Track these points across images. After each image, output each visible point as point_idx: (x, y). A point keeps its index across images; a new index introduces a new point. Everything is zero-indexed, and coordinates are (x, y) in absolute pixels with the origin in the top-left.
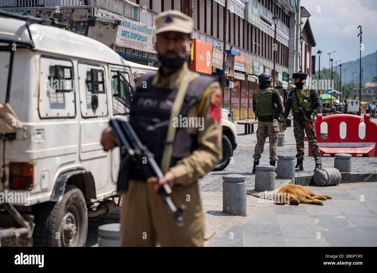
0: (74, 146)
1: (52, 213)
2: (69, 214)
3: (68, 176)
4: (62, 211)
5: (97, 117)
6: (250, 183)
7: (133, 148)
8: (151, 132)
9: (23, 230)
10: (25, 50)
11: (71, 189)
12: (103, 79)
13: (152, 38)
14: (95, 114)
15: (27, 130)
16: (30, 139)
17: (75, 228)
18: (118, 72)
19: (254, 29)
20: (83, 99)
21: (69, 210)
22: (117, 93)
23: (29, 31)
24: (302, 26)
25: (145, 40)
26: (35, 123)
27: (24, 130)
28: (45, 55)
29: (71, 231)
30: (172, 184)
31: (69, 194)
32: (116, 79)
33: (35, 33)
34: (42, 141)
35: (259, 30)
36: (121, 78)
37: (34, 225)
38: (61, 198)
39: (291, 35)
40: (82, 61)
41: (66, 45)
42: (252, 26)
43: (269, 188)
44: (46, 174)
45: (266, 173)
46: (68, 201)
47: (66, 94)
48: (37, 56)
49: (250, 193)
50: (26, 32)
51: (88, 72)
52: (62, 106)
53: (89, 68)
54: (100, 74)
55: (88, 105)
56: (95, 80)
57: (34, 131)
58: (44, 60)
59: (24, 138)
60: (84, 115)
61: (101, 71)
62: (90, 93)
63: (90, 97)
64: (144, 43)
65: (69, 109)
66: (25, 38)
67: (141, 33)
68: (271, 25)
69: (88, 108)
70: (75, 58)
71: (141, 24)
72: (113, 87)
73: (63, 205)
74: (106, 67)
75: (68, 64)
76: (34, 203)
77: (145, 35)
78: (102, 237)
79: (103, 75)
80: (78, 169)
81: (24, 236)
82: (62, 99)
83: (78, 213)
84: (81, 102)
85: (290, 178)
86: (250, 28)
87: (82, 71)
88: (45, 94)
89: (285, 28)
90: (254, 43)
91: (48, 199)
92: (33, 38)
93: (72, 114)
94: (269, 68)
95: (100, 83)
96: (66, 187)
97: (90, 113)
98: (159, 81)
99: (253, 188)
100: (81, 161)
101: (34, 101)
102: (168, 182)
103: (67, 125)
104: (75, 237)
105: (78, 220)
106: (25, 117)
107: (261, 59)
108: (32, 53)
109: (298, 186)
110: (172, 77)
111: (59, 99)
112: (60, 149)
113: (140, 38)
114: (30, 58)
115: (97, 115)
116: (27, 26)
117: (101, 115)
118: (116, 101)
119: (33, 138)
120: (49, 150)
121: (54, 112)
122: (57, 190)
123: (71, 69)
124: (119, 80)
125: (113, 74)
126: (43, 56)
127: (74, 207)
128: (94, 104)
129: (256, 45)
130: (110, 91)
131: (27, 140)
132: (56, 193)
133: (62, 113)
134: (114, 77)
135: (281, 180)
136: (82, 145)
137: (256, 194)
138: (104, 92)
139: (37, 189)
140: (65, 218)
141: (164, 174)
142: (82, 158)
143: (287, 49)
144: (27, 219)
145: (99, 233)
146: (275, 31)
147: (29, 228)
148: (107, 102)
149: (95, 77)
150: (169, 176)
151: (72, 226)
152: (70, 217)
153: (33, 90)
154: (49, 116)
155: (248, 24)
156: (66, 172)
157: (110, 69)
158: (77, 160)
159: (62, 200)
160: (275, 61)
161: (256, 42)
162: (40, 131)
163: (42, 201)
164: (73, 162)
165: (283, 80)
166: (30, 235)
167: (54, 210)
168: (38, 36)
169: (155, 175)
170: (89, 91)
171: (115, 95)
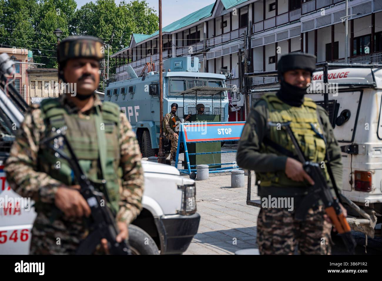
16: (368, 154)
26: (373, 142)
27: (363, 148)
34: (380, 156)
57: (371, 149)
81: (367, 225)
119: (370, 154)
131: (366, 155)
162: (378, 149)
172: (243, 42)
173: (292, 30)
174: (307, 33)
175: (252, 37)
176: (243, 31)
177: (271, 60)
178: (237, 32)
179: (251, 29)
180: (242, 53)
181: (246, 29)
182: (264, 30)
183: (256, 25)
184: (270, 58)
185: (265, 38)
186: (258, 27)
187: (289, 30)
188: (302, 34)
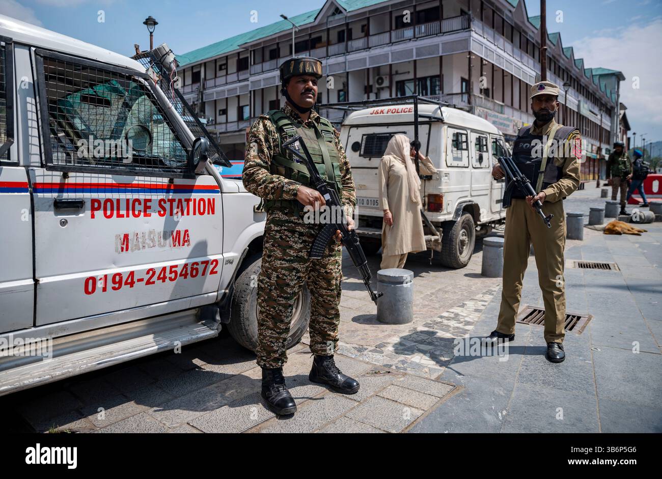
0: (467, 186)
1: (453, 228)
2: (464, 230)
3: (464, 205)
4: (460, 228)
5: (482, 168)
6: (586, 221)
7: (515, 176)
8: (529, 164)
9: (436, 237)
10: (438, 123)
11: (465, 214)
12: (486, 143)
13: (512, 125)
14: (481, 165)
15: (439, 174)
16: (441, 179)
17: (467, 239)
18: (496, 139)
19: (584, 119)
20: (474, 155)
21: (463, 228)
22: (495, 153)
23: (441, 111)
24: (621, 116)
25: (508, 126)
26: (444, 169)
27: (437, 174)
28: (451, 126)
29: (465, 241)
30: (543, 200)
31: (464, 217)
32: (495, 144)
33: (444, 112)
34: (448, 181)
35: (588, 119)
36: (498, 143)
37: (442, 234)
38: (459, 219)
39: (612, 122)
40: (473, 131)
41: (464, 120)
42: (583, 117)
43: (599, 223)
44: (450, 202)
45: (597, 212)
46: (463, 222)
47: (463, 151)
48: (446, 127)
49: (586, 226)
50: (439, 111)
51: (477, 138)
52: (460, 159)
53: (477, 135)
54: (484, 140)
55: (476, 160)
56: (481, 144)
57: (443, 174)
58: (450, 129)
59: (437, 178)
60: (474, 166)
61: (485, 137)
62: (478, 152)
63: (478, 155)
64: (508, 128)
65: (465, 162)
66: (438, 115)
67: (505, 122)
68: (597, 115)
69: (476, 162)
70: (469, 128)
71: (505, 116)
72: (493, 149)
73: (460, 224)
74: (488, 135)
75: (464, 132)
76: (442, 220)
77: (508, 123)
78: (486, 245)
79: (486, 140)
80: (470, 201)
81: (436, 241)
82: (460, 155)
83: (469, 230)
84: (472, 158)
85: (615, 217)
86: (581, 118)
87: (473, 137)
88: (450, 151)
89: (608, 118)
90: (584, 128)
91: (451, 219)
92: (443, 115)
93: (467, 165)
94: (595, 146)
95: (485, 145)
96: (462, 212)
97: (478, 165)
98: (534, 130)
99: (587, 223)
100: (471, 196)
101: (443, 155)
102: (541, 198)
103: (464, 172)
104: (467, 245)
105: (469, 234)
106: (438, 166)
107: (590, 140)
108: (443, 125)
109: (621, 222)
110: (544, 127)
111: (458, 155)
112: (458, 187)
113: (505, 125)
114: (441, 128)
115: (482, 166)
116: (440, 108)
117: (484, 167)
118: (494, 158)
119: (442, 179)
120: (453, 187)
121: (455, 163)
122: (457, 213)
123: (466, 135)
124: (496, 145)
125: (492, 140)
126: (449, 127)
127: (467, 226)
128: (481, 159)
129: (586, 130)
130: (491, 151)
131: (439, 180)
132: (456, 216)
133: (461, 164)
134: (493, 142)
135: (608, 219)
136: (473, 186)
137: (590, 227)
138: (487, 151)
139: (445, 212)
140: (461, 232)
141: (538, 194)
142: (473, 195)
143: (609, 132)
144: (438, 231)
145: (484, 242)
146: (601, 120)
147: (439, 236)
148: (488, 159)
149: (481, 142)
150: (541, 194)
151: (465, 238)
152: (464, 232)
153: (443, 149)
154: (452, 165)
155: (580, 115)
156: (462, 203)
157: (491, 137)
158: (469, 196)
159: (460, 220)
160: (601, 141)
161: (586, 127)
162: (447, 175)
163: (447, 220)
164: (467, 197)
165: (606, 153)
166: (440, 241)
167: (454, 226)
168: (446, 114)
169: (531, 194)
170: (477, 150)
171: (494, 154)
172: (196, 96)
173: (241, 87)
174: (254, 91)
175: (204, 92)
176: (196, 86)
177: (221, 113)
178: (190, 87)
179: (204, 85)
180: (195, 105)
181: (199, 84)
182: (215, 86)
183: (208, 82)
184: (220, 111)
185: (216, 93)
186: (210, 83)
187: (238, 88)
188: (250, 91)
